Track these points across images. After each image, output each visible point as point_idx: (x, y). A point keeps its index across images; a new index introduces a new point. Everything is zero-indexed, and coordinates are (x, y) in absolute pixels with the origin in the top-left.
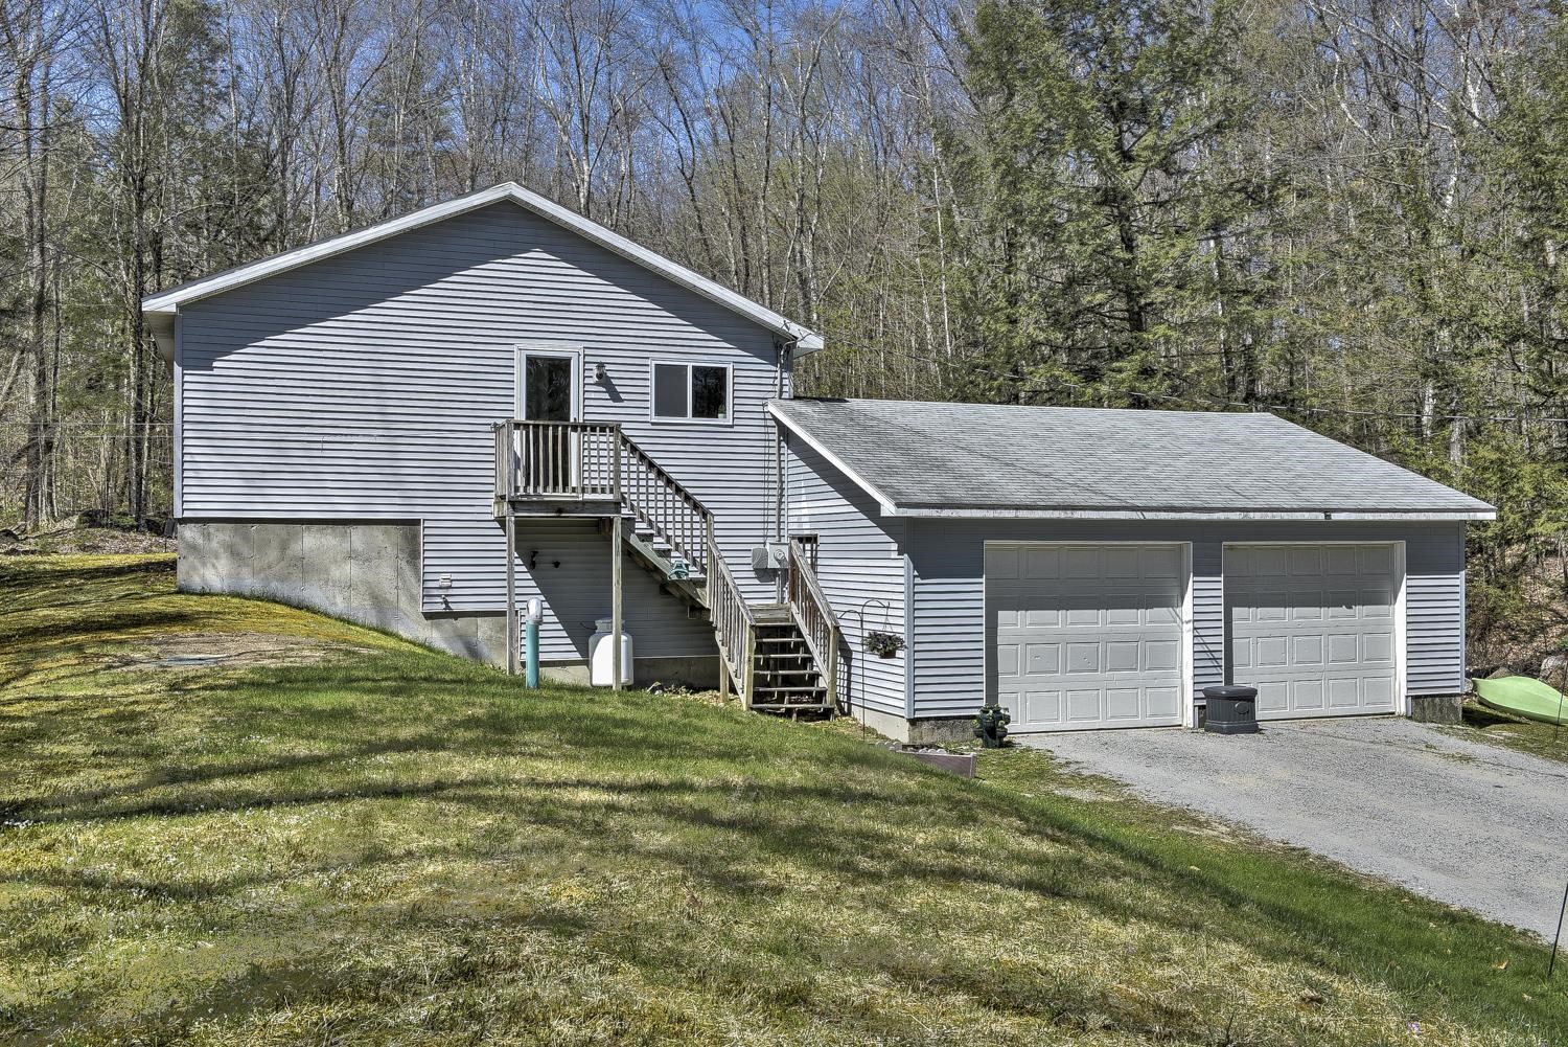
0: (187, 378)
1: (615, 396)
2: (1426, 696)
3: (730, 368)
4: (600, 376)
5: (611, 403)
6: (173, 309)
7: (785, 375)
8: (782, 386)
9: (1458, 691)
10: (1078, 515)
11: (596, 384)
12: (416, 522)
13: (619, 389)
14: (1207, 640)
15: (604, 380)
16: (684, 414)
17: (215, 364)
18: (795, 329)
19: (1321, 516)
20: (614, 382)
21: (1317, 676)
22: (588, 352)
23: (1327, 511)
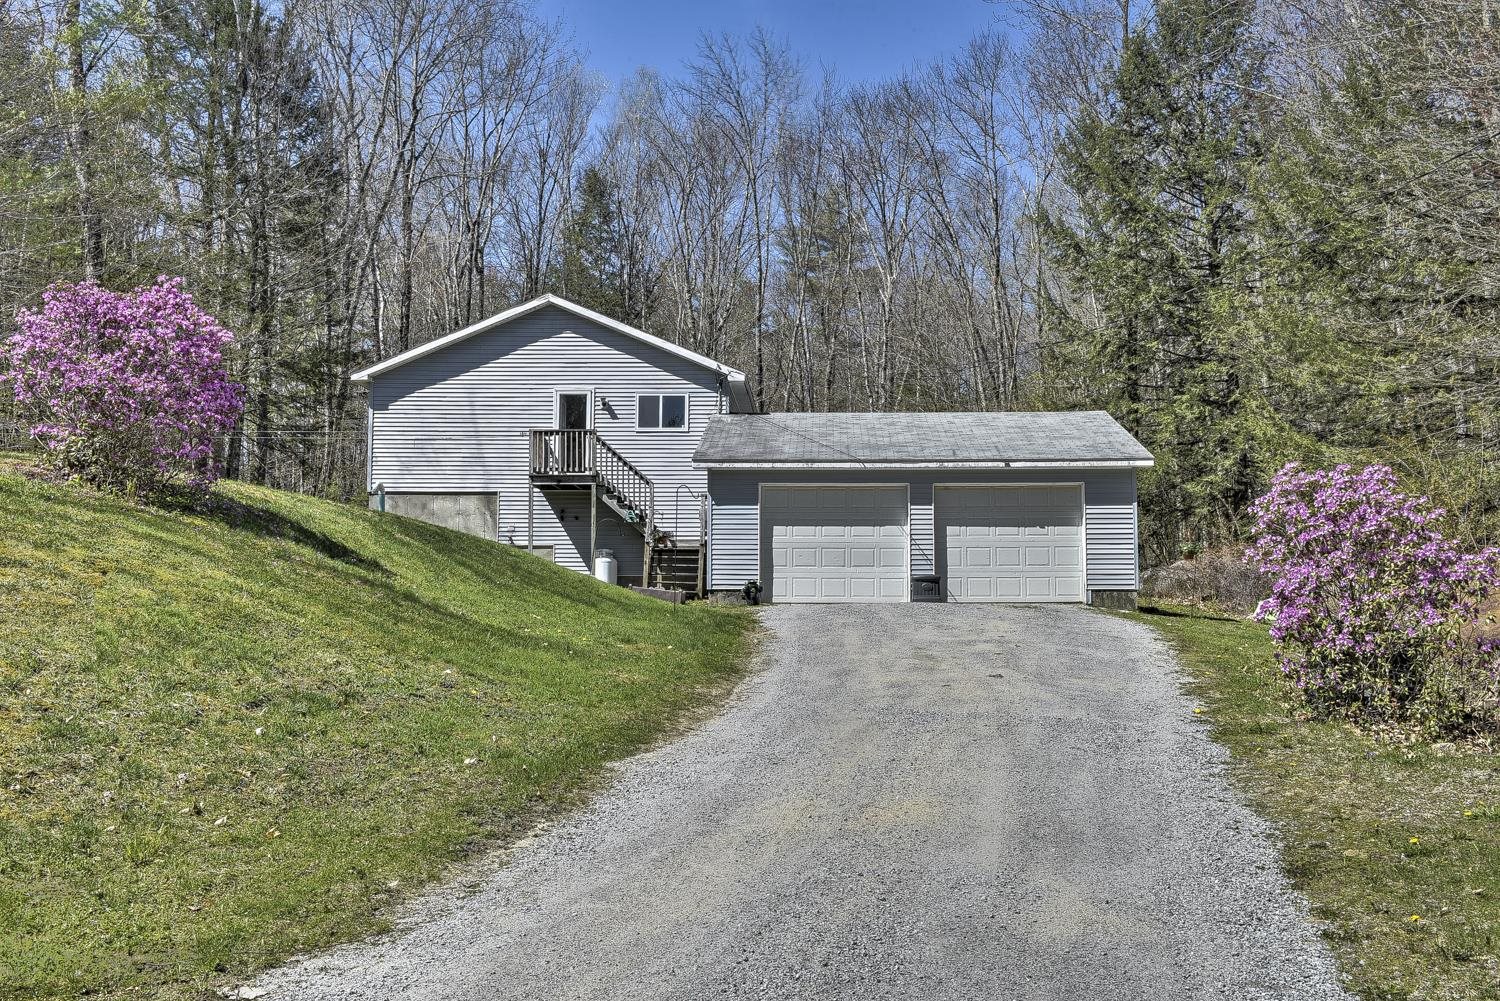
0: (376, 416)
1: (614, 416)
2: (1105, 591)
3: (687, 396)
4: (604, 404)
5: (611, 421)
6: (366, 378)
7: (724, 399)
8: (721, 405)
9: (1133, 588)
10: (816, 465)
11: (602, 409)
12: (495, 493)
13: (616, 412)
14: (921, 547)
15: (607, 407)
16: (658, 426)
17: (390, 407)
18: (725, 369)
19: (1002, 464)
20: (614, 408)
21: (1017, 575)
22: (597, 390)
23: (1007, 461)
